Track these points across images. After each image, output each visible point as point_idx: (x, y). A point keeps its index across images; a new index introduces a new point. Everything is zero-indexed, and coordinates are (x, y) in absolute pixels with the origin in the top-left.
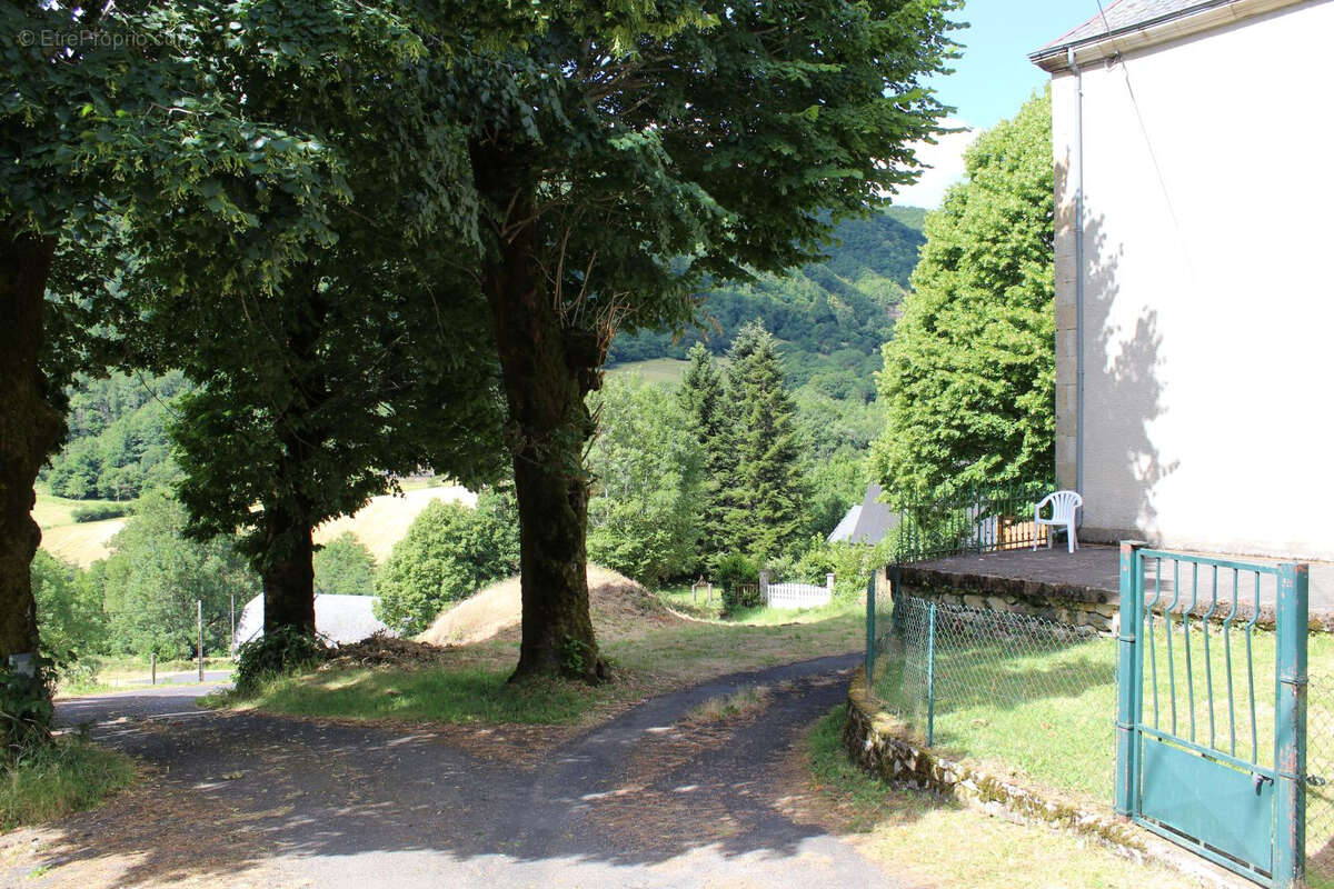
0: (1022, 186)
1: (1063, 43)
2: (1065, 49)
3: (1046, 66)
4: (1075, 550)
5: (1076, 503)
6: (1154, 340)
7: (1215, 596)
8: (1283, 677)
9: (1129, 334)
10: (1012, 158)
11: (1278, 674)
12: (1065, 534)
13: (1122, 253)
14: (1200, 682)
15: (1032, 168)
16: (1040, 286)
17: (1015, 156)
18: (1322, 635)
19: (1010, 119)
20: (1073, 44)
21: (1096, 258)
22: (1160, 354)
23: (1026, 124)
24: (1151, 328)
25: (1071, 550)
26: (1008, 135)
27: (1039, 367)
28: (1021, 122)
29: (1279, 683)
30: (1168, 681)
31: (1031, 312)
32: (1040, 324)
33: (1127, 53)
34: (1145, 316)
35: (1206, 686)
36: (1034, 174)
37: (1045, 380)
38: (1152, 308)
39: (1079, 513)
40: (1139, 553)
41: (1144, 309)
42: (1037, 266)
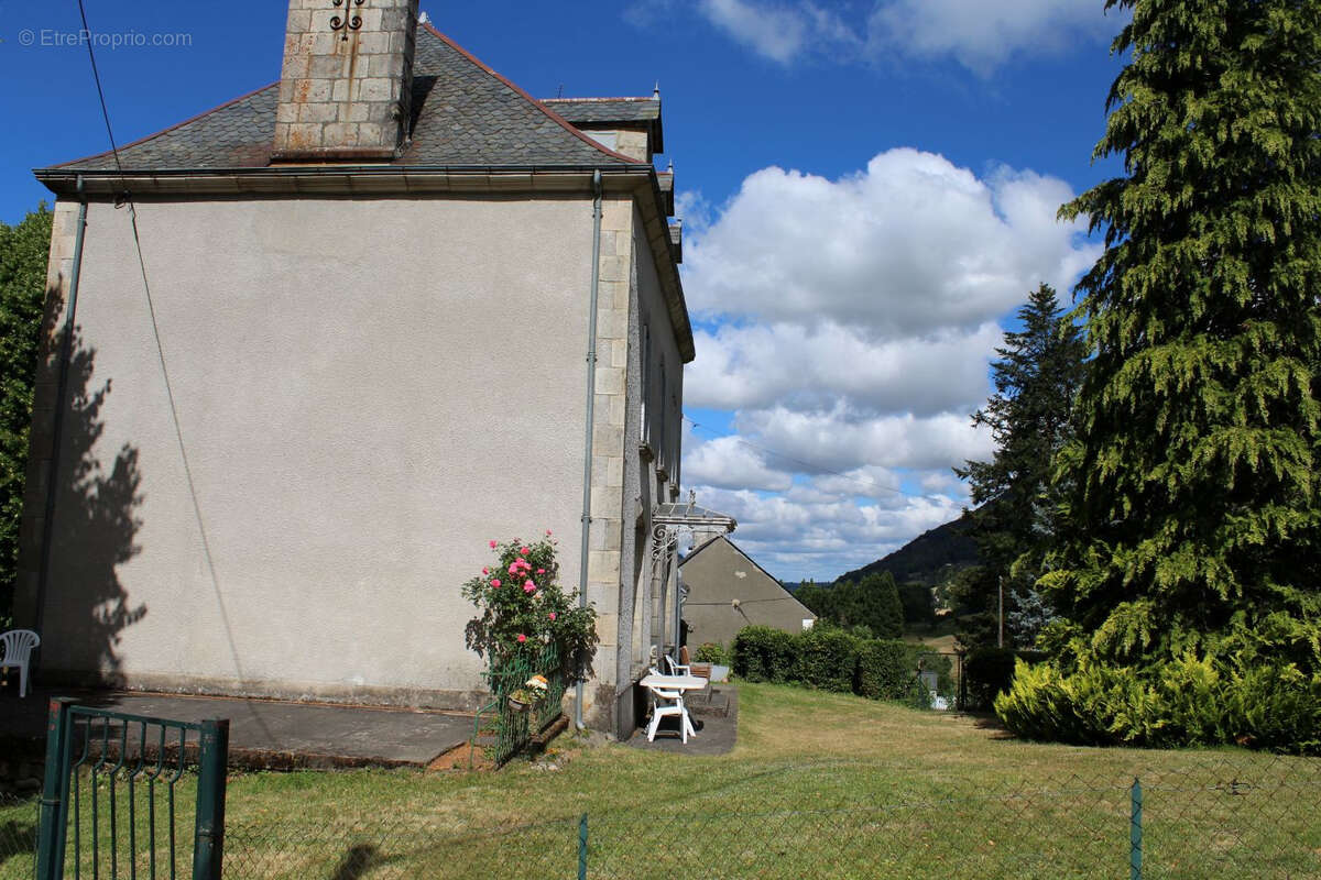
0: (15, 300)
1: (71, 168)
2: (75, 174)
3: (51, 186)
4: (27, 693)
5: (33, 644)
6: (133, 478)
7: (163, 741)
8: (202, 830)
9: (107, 470)
10: (7, 267)
11: (197, 828)
12: (18, 675)
13: (109, 390)
14: (142, 832)
15: (27, 283)
16: (23, 406)
17: (12, 265)
18: (263, 773)
19: (11, 226)
20: (84, 173)
21: (81, 391)
22: (138, 492)
23: (30, 235)
24: (130, 468)
25: (23, 695)
26: (8, 243)
27: (11, 492)
28: (24, 233)
29: (197, 836)
30: (110, 834)
31: (8, 433)
32: (18, 446)
33: (137, 194)
34: (126, 454)
35: (149, 837)
36: (29, 291)
37: (17, 505)
38: (133, 446)
39: (36, 654)
40: (69, 711)
41: (124, 449)
42: (21, 385)
